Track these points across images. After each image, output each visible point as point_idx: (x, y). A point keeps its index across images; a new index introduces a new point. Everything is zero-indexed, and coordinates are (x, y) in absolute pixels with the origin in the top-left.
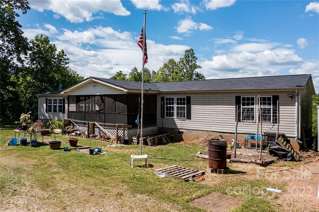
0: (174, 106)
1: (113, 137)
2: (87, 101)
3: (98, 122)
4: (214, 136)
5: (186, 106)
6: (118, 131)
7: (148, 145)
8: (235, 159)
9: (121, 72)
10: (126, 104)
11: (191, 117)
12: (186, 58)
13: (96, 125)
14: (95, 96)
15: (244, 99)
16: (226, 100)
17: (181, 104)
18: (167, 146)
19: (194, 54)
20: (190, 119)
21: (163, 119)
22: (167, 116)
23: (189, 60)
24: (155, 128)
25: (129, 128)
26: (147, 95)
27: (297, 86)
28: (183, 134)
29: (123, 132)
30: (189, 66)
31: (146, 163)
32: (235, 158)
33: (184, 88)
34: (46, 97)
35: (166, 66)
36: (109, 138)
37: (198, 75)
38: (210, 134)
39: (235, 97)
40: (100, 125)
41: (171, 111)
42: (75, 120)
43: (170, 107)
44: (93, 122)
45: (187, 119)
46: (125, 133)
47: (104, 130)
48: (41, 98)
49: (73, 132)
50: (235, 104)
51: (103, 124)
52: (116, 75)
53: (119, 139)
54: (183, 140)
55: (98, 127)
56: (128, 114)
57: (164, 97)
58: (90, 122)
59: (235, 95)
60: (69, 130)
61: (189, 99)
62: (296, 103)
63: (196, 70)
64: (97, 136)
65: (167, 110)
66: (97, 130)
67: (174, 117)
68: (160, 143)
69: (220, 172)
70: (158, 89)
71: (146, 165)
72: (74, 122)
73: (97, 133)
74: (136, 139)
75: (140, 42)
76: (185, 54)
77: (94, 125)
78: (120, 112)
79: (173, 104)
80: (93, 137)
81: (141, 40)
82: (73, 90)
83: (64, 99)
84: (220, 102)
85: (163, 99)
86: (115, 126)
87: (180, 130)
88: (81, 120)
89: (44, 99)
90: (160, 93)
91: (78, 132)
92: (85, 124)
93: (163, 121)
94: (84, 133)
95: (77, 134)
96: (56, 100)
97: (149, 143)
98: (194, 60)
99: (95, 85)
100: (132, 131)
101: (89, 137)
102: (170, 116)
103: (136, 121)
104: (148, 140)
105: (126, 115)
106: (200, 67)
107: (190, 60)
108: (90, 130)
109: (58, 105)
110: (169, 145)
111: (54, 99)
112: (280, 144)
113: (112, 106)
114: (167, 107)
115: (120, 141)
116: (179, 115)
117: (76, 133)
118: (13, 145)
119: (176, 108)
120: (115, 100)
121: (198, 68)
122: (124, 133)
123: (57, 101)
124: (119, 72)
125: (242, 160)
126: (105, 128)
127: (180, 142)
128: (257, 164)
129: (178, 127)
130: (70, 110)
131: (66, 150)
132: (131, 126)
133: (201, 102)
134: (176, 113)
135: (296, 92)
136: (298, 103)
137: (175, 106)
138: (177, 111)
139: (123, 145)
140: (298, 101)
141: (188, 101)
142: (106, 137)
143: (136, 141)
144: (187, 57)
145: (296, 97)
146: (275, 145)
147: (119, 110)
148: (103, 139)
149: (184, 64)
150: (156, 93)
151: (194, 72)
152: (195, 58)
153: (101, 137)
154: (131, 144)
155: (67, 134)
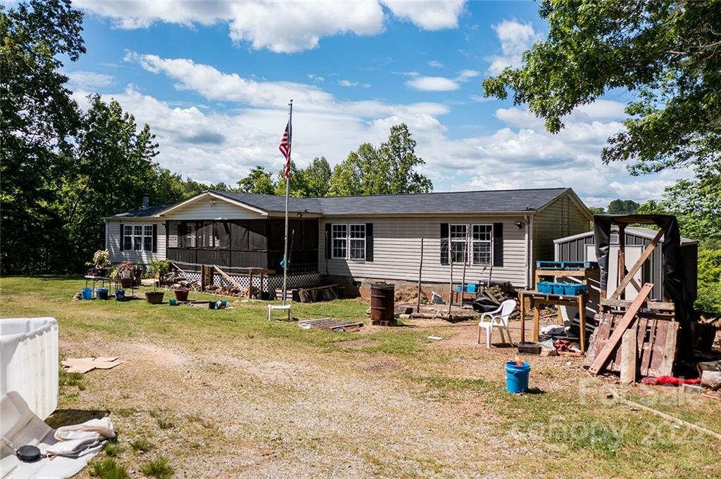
0: (346, 239)
1: (244, 289)
2: (200, 230)
3: (220, 265)
4: (407, 288)
5: (365, 239)
6: (252, 280)
7: (300, 301)
8: (417, 314)
9: (260, 168)
10: (266, 237)
11: (373, 258)
12: (392, 143)
13: (216, 271)
14: (214, 221)
15: (453, 228)
16: (427, 229)
17: (358, 237)
18: (330, 303)
19: (409, 135)
20: (372, 260)
21: (329, 260)
22: (335, 256)
23: (399, 148)
24: (314, 276)
25: (270, 275)
26: (301, 221)
27: (527, 209)
28: (360, 286)
29: (260, 281)
30: (400, 159)
31: (289, 316)
32: (418, 312)
33: (363, 210)
34: (120, 221)
35: (354, 157)
36: (237, 291)
37: (417, 178)
38: (403, 284)
39: (439, 226)
40: (223, 270)
41: (342, 248)
42: (180, 263)
43: (340, 241)
44: (211, 266)
45: (367, 260)
46: (264, 283)
47: (228, 278)
48: (110, 223)
49: (176, 282)
50: (440, 236)
51: (228, 268)
52: (250, 175)
53: (253, 291)
54: (360, 296)
55: (219, 274)
56: (268, 252)
57: (330, 225)
58: (205, 265)
59: (440, 222)
60: (170, 278)
61: (370, 227)
62: (527, 235)
63: (413, 167)
64: (216, 288)
65: (335, 246)
66: (216, 278)
67: (346, 258)
68: (320, 298)
69: (383, 324)
70: (321, 210)
71: (289, 319)
72: (178, 265)
73: (217, 283)
74: (281, 291)
75: (282, 145)
76: (390, 135)
77: (213, 270)
78: (255, 248)
79: (345, 236)
80: (210, 289)
81: (285, 142)
82: (177, 211)
83: (155, 226)
84: (418, 233)
85: (328, 227)
86: (247, 272)
87: (356, 280)
88: (190, 262)
89: (116, 226)
90: (324, 217)
91: (186, 282)
92: (196, 268)
93: (328, 264)
94: (195, 283)
95: (183, 285)
96: (139, 228)
97: (302, 299)
98: (410, 148)
99: (215, 204)
100: (275, 280)
101: (204, 289)
102: (340, 256)
103: (281, 263)
104: (300, 293)
105: (266, 254)
106: (421, 161)
107: (401, 147)
108: (206, 278)
109: (143, 236)
110: (334, 301)
111: (145, 227)
112: (489, 295)
113: (243, 239)
114: (335, 241)
115: (256, 295)
116: (354, 254)
117: (181, 284)
118: (86, 298)
119: (349, 242)
120: (248, 229)
121: (417, 164)
122: (262, 283)
123: (141, 229)
124: (256, 169)
125: (425, 315)
126: (230, 276)
127: (355, 298)
128: (444, 319)
129: (353, 275)
130: (170, 246)
131: (173, 303)
132: (274, 272)
133: (388, 232)
134: (349, 252)
135: (526, 218)
136: (529, 236)
137: (349, 239)
138: (351, 248)
139: (261, 301)
140: (529, 232)
141: (370, 231)
142: (232, 289)
143: (281, 295)
144: (395, 140)
145: (527, 226)
146: (482, 297)
147: (253, 245)
148: (227, 292)
149: (390, 156)
150: (318, 218)
151: (409, 172)
152: (411, 144)
153: (224, 289)
154: (272, 299)
155: (166, 286)
